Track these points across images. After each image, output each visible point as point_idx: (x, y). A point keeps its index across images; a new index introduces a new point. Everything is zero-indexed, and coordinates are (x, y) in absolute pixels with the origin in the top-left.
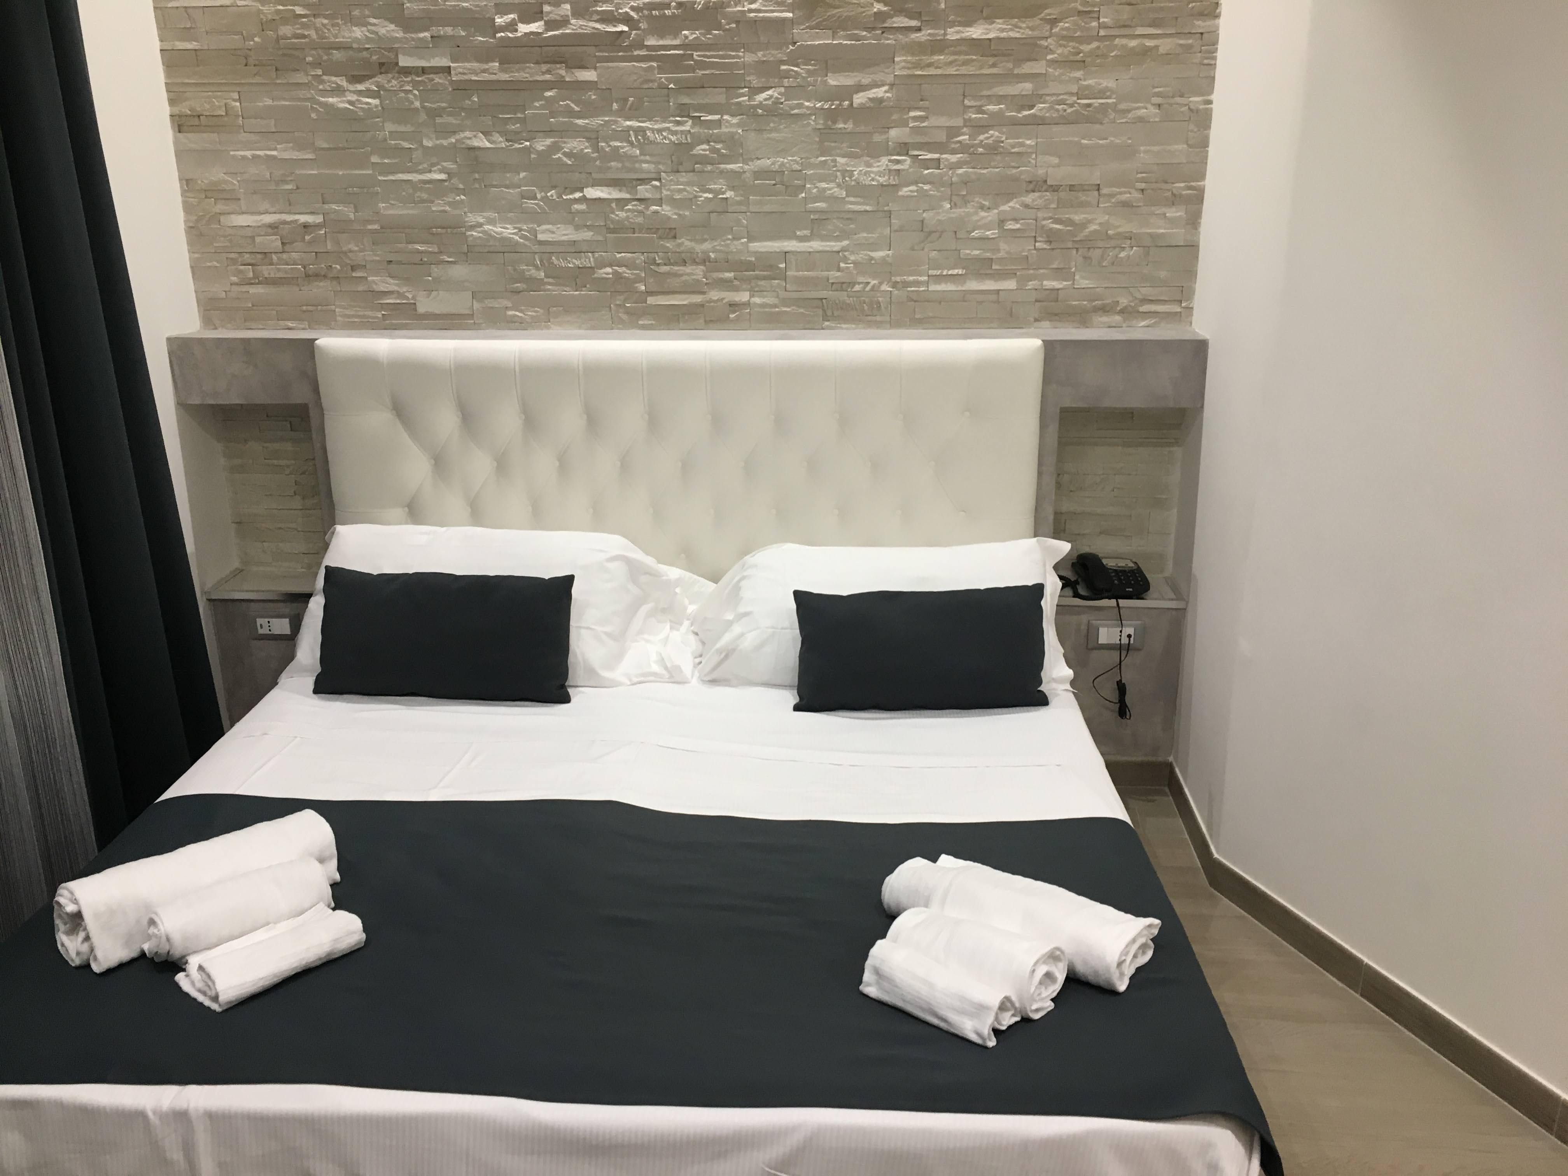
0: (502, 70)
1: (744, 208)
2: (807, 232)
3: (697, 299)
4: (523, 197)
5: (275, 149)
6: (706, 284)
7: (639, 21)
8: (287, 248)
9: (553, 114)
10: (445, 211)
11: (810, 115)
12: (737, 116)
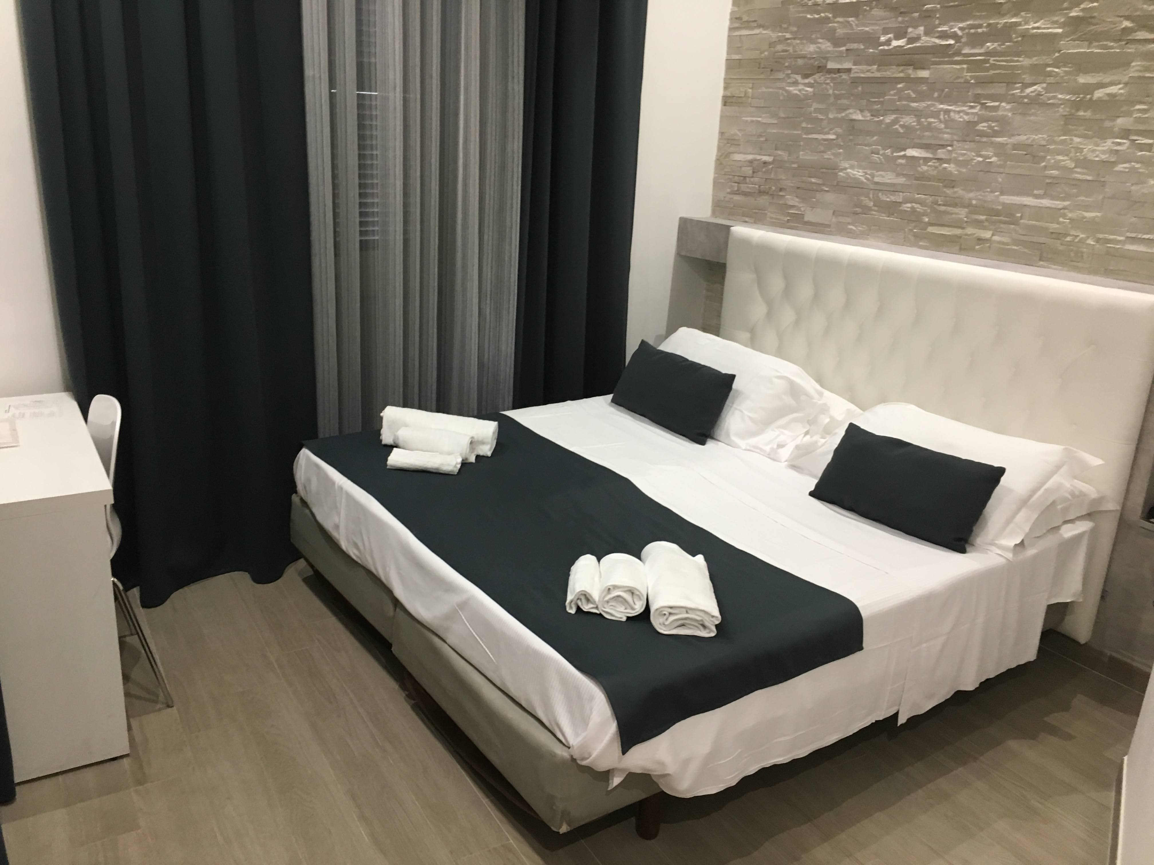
0: (878, 70)
1: (1001, 170)
2: (1041, 192)
3: (958, 232)
4: (873, 153)
5: (760, 117)
6: (966, 222)
7: (961, 37)
8: (755, 175)
9: (900, 99)
10: (830, 159)
11: (1061, 104)
12: (1011, 103)
